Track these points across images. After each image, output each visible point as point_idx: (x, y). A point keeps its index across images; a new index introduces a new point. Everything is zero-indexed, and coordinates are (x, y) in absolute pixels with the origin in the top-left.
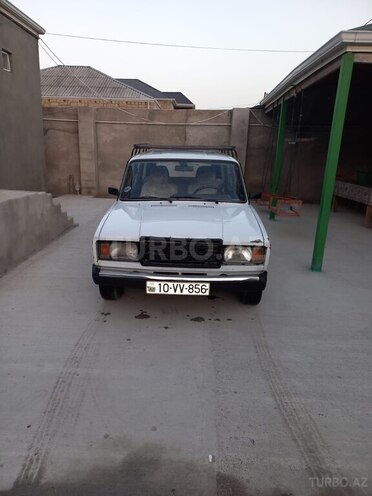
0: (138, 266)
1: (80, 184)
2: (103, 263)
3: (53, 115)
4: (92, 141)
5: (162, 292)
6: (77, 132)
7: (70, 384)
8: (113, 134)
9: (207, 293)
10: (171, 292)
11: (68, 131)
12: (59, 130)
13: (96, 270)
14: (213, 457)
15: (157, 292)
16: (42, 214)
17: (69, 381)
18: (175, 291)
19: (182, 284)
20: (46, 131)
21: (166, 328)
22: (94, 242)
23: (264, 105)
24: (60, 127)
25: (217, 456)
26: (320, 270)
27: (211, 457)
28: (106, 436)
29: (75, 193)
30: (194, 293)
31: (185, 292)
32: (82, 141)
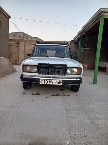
0: (37, 74)
1: (19, 62)
2: (25, 74)
3: (12, 41)
4: (23, 49)
5: (45, 84)
6: (19, 46)
7: (8, 114)
8: (30, 47)
9: (61, 84)
10: (48, 83)
11: (16, 46)
12: (14, 46)
13: (22, 76)
14: (69, 142)
15: (43, 83)
16: (5, 65)
17: (8, 113)
18: (50, 83)
19: (52, 81)
20: (9, 46)
21: (46, 97)
22: (22, 65)
23: (74, 40)
24: (14, 45)
25: (71, 142)
26: (96, 83)
27: (68, 142)
28: (22, 134)
29: (17, 64)
30: (57, 84)
31: (54, 84)
32: (20, 49)
